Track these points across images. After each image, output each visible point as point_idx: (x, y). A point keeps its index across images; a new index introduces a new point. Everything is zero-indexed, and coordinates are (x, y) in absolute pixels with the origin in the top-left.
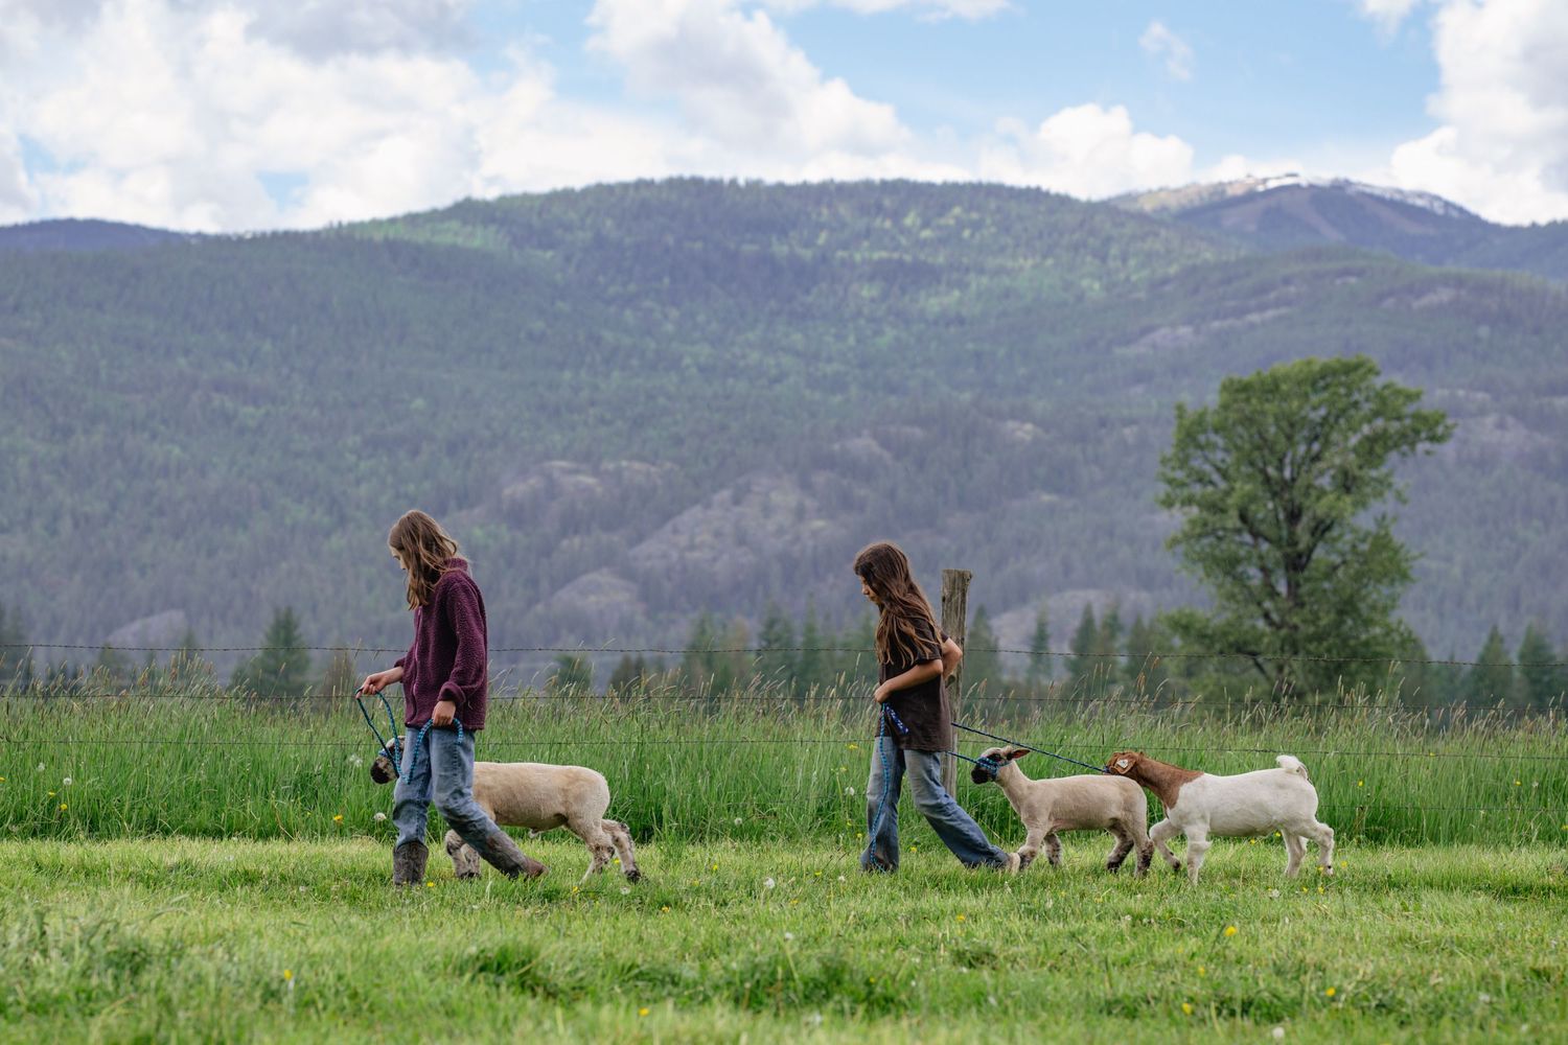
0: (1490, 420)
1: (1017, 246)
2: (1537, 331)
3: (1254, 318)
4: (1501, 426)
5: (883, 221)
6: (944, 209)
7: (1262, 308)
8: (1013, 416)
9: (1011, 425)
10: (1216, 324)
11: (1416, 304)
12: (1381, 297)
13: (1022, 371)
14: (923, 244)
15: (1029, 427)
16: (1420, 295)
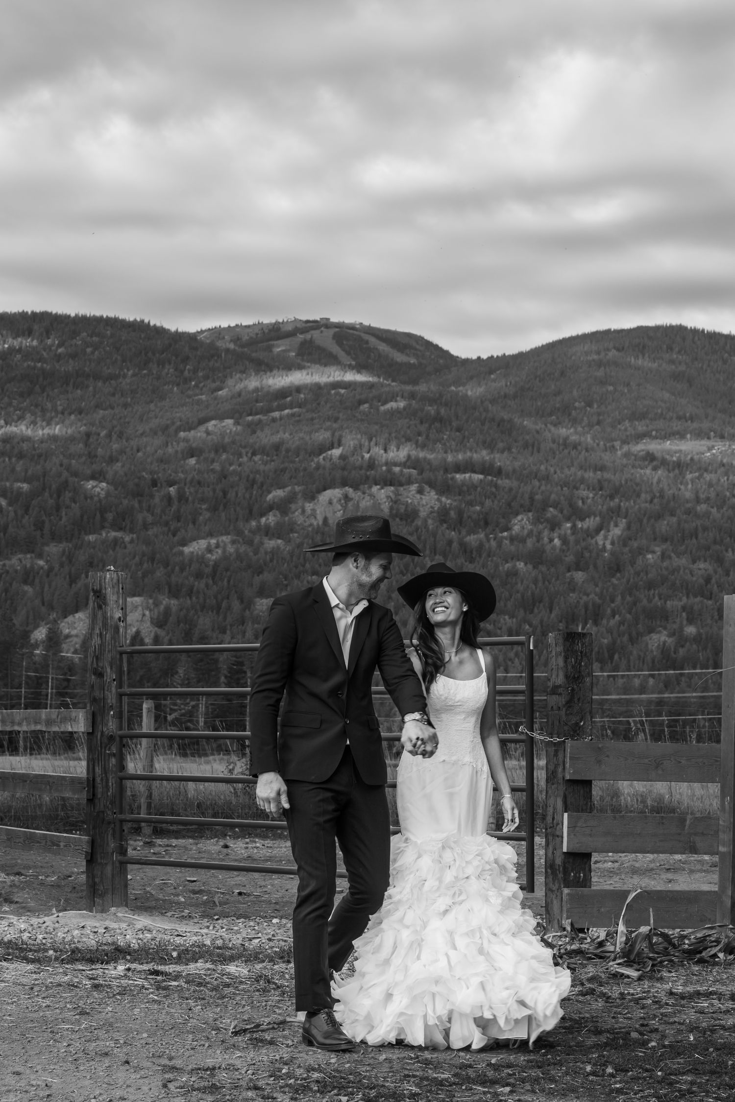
0: (414, 487)
1: (124, 361)
2: (459, 430)
3: (276, 414)
4: (420, 491)
5: (32, 340)
6: (74, 334)
7: (281, 408)
8: (93, 477)
9: (90, 484)
10: (250, 418)
11: (382, 408)
12: (361, 402)
13: (115, 446)
14: (59, 358)
15: (104, 484)
16: (385, 403)
